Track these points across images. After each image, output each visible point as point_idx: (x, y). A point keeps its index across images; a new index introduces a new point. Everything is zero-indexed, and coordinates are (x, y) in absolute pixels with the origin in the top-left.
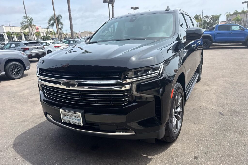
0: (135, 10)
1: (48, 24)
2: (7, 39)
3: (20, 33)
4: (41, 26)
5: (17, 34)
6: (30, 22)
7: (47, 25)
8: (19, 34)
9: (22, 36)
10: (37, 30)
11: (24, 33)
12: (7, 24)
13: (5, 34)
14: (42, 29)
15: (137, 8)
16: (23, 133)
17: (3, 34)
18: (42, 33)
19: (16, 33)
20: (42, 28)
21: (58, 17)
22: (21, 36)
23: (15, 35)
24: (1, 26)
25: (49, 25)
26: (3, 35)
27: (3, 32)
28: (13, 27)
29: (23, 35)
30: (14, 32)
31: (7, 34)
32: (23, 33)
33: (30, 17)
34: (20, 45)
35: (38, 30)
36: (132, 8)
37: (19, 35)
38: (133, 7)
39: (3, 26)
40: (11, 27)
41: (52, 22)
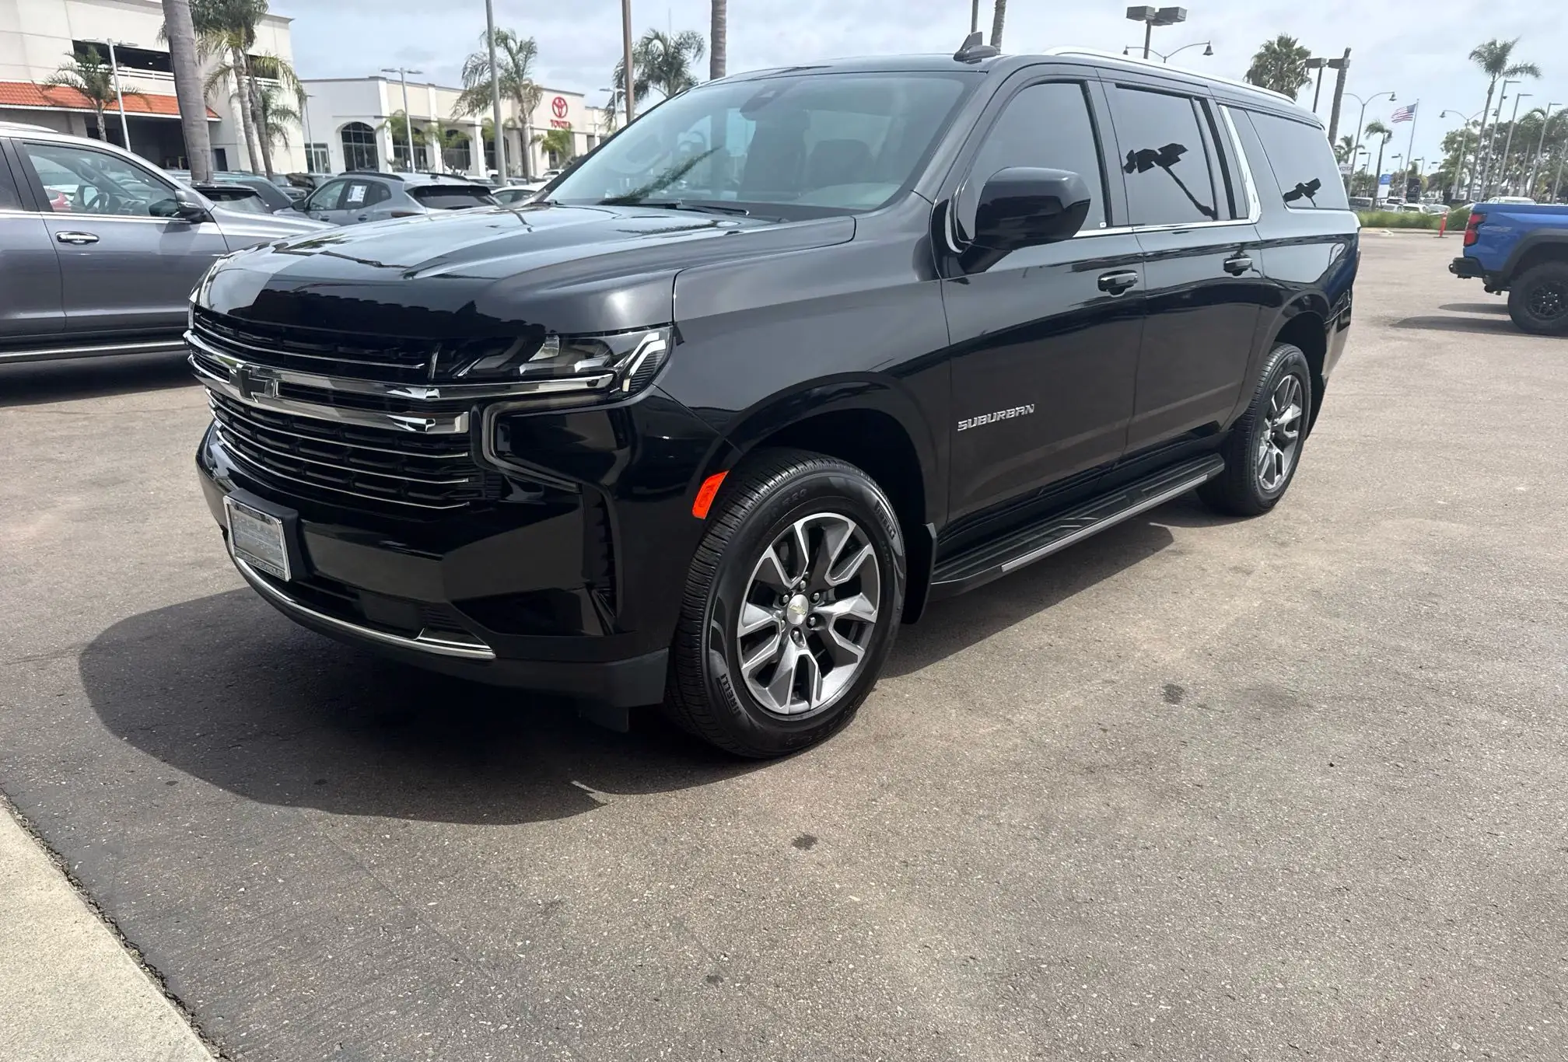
0: (1153, 28)
1: (612, 86)
2: (391, 155)
3: (460, 130)
4: (582, 95)
5: (445, 130)
6: (516, 65)
7: (608, 90)
8: (456, 132)
9: (471, 144)
10: (560, 116)
11: (483, 131)
12: (392, 71)
13: (382, 127)
14: (589, 112)
15: (1169, 16)
16: (160, 611)
17: (374, 124)
18: (585, 137)
19: (441, 123)
20: (587, 108)
21: (679, 47)
22: (467, 146)
23: (437, 135)
24: (372, 78)
25: (617, 90)
26: (372, 129)
27: (376, 117)
28: (431, 89)
29: (480, 140)
30: (430, 121)
31: (395, 129)
32: (478, 130)
33: (522, 36)
34: (389, 197)
35: (564, 120)
36: (1135, 13)
37: (454, 137)
38: (1144, 8)
39: (376, 78)
40: (408, 88)
41: (636, 74)
